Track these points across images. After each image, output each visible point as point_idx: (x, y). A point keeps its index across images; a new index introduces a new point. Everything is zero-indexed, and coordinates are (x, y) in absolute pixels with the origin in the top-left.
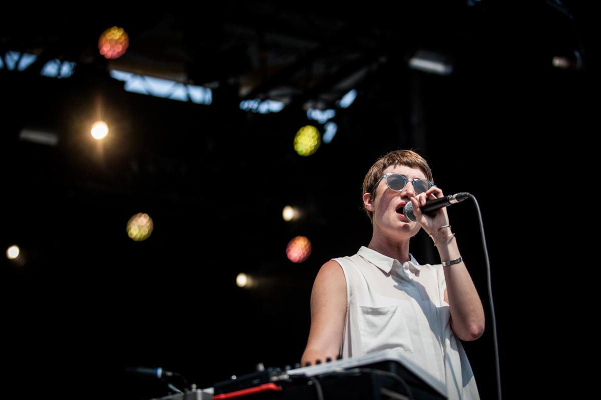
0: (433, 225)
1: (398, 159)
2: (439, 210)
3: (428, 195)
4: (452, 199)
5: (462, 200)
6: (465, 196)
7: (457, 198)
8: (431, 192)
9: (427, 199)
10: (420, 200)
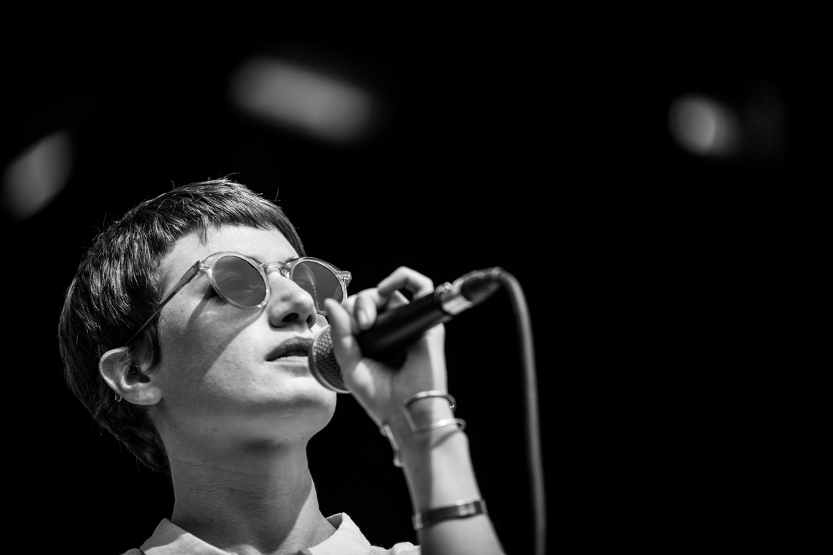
0: (393, 393)
1: (208, 208)
2: (415, 341)
3: (386, 295)
4: (451, 297)
5: (480, 297)
6: (489, 280)
7: (465, 292)
8: (395, 287)
9: (380, 310)
10: (355, 313)
